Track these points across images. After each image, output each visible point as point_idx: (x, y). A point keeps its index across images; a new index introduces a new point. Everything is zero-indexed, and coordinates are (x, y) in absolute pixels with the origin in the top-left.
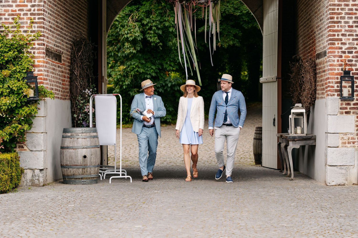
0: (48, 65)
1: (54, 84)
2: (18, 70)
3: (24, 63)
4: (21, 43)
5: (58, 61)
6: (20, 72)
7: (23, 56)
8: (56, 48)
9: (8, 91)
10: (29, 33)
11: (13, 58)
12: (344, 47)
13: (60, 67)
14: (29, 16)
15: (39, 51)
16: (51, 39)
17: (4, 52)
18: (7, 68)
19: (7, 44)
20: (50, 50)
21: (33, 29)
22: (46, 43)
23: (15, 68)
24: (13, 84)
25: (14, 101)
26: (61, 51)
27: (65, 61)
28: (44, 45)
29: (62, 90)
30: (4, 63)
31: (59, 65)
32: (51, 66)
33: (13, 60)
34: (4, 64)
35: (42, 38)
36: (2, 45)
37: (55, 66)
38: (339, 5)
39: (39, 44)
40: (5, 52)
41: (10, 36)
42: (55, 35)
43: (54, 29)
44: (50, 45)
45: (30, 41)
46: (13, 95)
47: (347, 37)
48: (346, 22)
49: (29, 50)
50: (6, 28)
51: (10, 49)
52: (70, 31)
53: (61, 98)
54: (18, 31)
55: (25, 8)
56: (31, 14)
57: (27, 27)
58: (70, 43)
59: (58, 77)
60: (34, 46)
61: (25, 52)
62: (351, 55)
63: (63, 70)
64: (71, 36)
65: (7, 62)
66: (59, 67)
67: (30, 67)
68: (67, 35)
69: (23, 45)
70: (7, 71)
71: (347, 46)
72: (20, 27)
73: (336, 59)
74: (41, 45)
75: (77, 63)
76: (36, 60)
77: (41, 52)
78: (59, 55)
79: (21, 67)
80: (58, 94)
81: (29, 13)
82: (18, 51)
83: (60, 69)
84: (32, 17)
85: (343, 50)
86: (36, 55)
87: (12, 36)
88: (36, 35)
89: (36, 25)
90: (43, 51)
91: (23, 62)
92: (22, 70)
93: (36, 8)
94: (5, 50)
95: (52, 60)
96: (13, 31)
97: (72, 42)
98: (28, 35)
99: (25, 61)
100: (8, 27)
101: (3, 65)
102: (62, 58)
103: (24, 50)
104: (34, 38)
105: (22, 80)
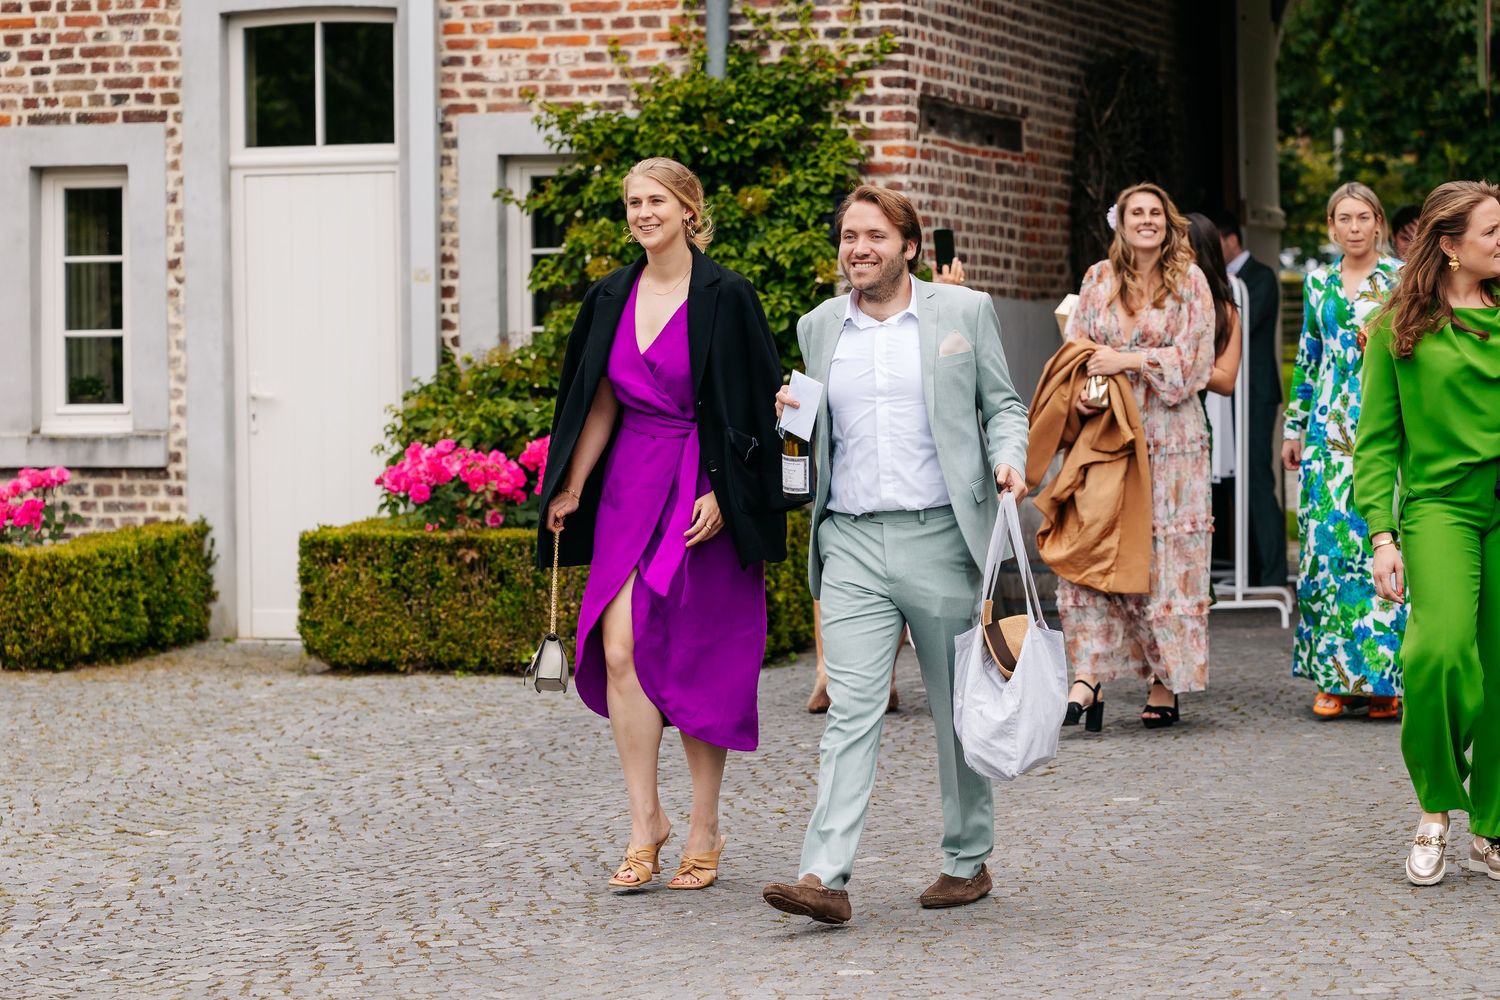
0: (934, 165)
1: (972, 236)
2: (801, 187)
3: (825, 158)
4: (817, 77)
5: (1001, 145)
6: (812, 194)
7: (823, 132)
8: (986, 95)
9: (757, 268)
10: (851, 40)
11: (785, 140)
13: (1011, 170)
15: (888, 108)
16: (952, 61)
17: (746, 115)
18: (763, 179)
19: (760, 83)
20: (947, 105)
21: (865, 23)
22: (920, 78)
23: (787, 180)
24: (779, 243)
25: (782, 308)
26: (1014, 106)
27: (1040, 144)
28: (909, 83)
29: (1024, 260)
30: (749, 158)
31: (1001, 161)
32: (954, 168)
33: (783, 146)
34: (750, 164)
35: (900, 57)
36: (742, 87)
37: (979, 165)
39: (887, 83)
40: (755, 117)
41: (775, 54)
42: (976, 43)
43: (973, 18)
44: (947, 84)
45: (851, 71)
46: (779, 287)
49: (850, 107)
50: (760, 22)
51: (774, 103)
52: (1069, 25)
53: (1017, 294)
54: (803, 33)
57: (841, 15)
58: (1073, 70)
59: (1000, 208)
60: (869, 92)
61: (835, 116)
63: (1030, 179)
64: (1076, 41)
65: (763, 155)
66: (1000, 169)
67: (851, 174)
68: (1051, 42)
69: (825, 88)
70: (758, 190)
72: (814, 16)
74: (898, 86)
75: (1098, 154)
76: (878, 146)
77: (899, 112)
78: (1005, 120)
79: (814, 175)
80: (1001, 278)
82: (803, 112)
83: (1006, 177)
86: (878, 125)
87: (783, 51)
88: (877, 46)
89: (876, 7)
90: (903, 108)
91: (824, 153)
92: (818, 185)
94: (751, 107)
95: (962, 144)
96: (786, 33)
97: (1082, 65)
98: (843, 48)
99: (832, 151)
100: (767, 17)
101: (747, 167)
102: (1026, 133)
103: (832, 106)
104: (867, 58)
105: (814, 225)
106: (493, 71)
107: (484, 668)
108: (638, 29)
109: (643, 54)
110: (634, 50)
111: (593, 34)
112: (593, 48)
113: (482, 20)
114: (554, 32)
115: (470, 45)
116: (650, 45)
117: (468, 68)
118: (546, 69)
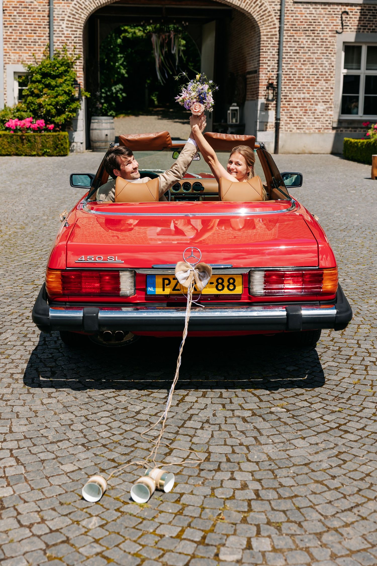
2: (68, 79)
3: (71, 75)
4: (69, 61)
7: (70, 70)
9: (62, 92)
12: (269, 69)
14: (73, 44)
15: (79, 67)
17: (58, 67)
18: (61, 77)
19: (60, 62)
21: (76, 53)
23: (65, 78)
24: (66, 88)
28: (82, 63)
30: (59, 74)
33: (64, 72)
35: (81, 58)
36: (57, 62)
38: (267, 41)
40: (60, 67)
45: (74, 60)
46: (66, 95)
47: (271, 62)
48: (271, 52)
49: (74, 66)
50: (58, 52)
51: (62, 65)
54: (66, 54)
55: (70, 39)
56: (75, 43)
57: (72, 51)
60: (76, 64)
61: (71, 68)
62: (273, 73)
65: (61, 74)
69: (70, 63)
70: (61, 79)
71: (271, 67)
72: (67, 51)
73: (264, 75)
74: (80, 63)
76: (78, 73)
77: (81, 67)
79: (70, 77)
81: (73, 42)
82: (67, 67)
84: (75, 44)
85: (269, 70)
86: (78, 69)
87: (62, 57)
88: (77, 56)
89: (78, 50)
92: (71, 79)
93: (77, 39)
96: (63, 54)
98: (73, 56)
99: (72, 73)
100: (60, 51)
101: (58, 76)
103: (71, 66)
104: (76, 58)
105: (71, 85)
106: (12, 57)
107: (26, 155)
108: (37, 51)
109: (38, 56)
110: (37, 55)
111: (30, 52)
112: (30, 54)
113: (10, 48)
114: (23, 51)
115: (8, 53)
116: (39, 54)
117: (8, 56)
118: (21, 58)
